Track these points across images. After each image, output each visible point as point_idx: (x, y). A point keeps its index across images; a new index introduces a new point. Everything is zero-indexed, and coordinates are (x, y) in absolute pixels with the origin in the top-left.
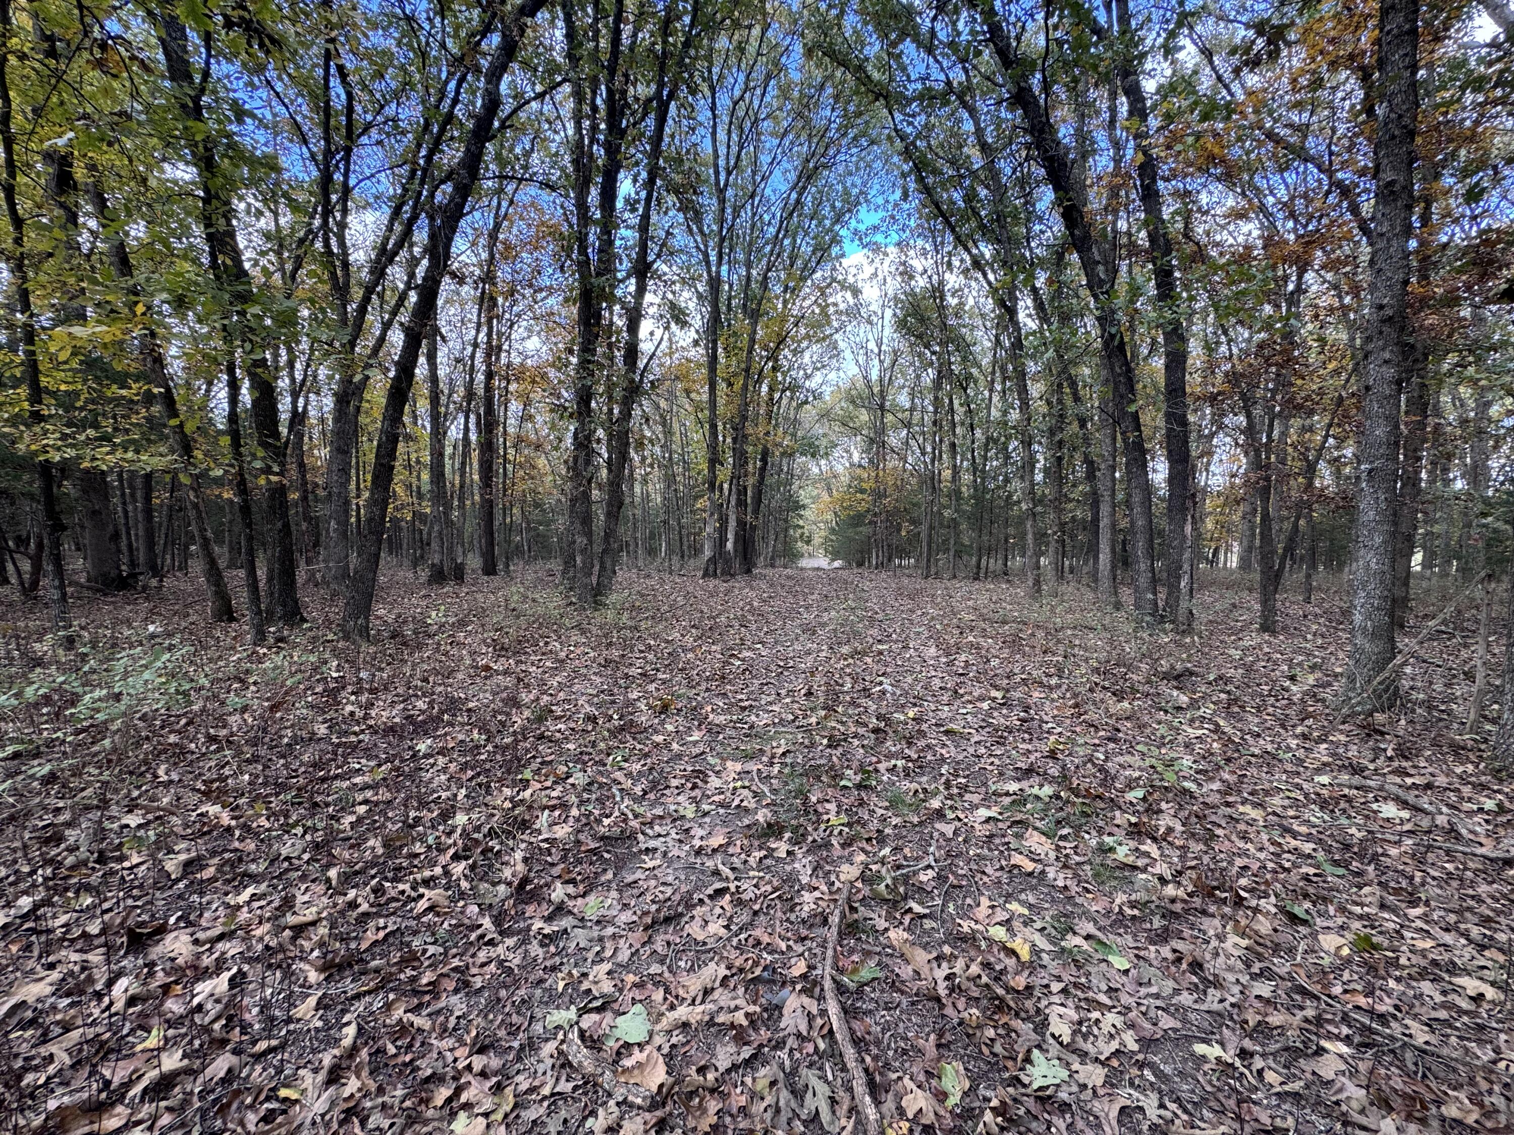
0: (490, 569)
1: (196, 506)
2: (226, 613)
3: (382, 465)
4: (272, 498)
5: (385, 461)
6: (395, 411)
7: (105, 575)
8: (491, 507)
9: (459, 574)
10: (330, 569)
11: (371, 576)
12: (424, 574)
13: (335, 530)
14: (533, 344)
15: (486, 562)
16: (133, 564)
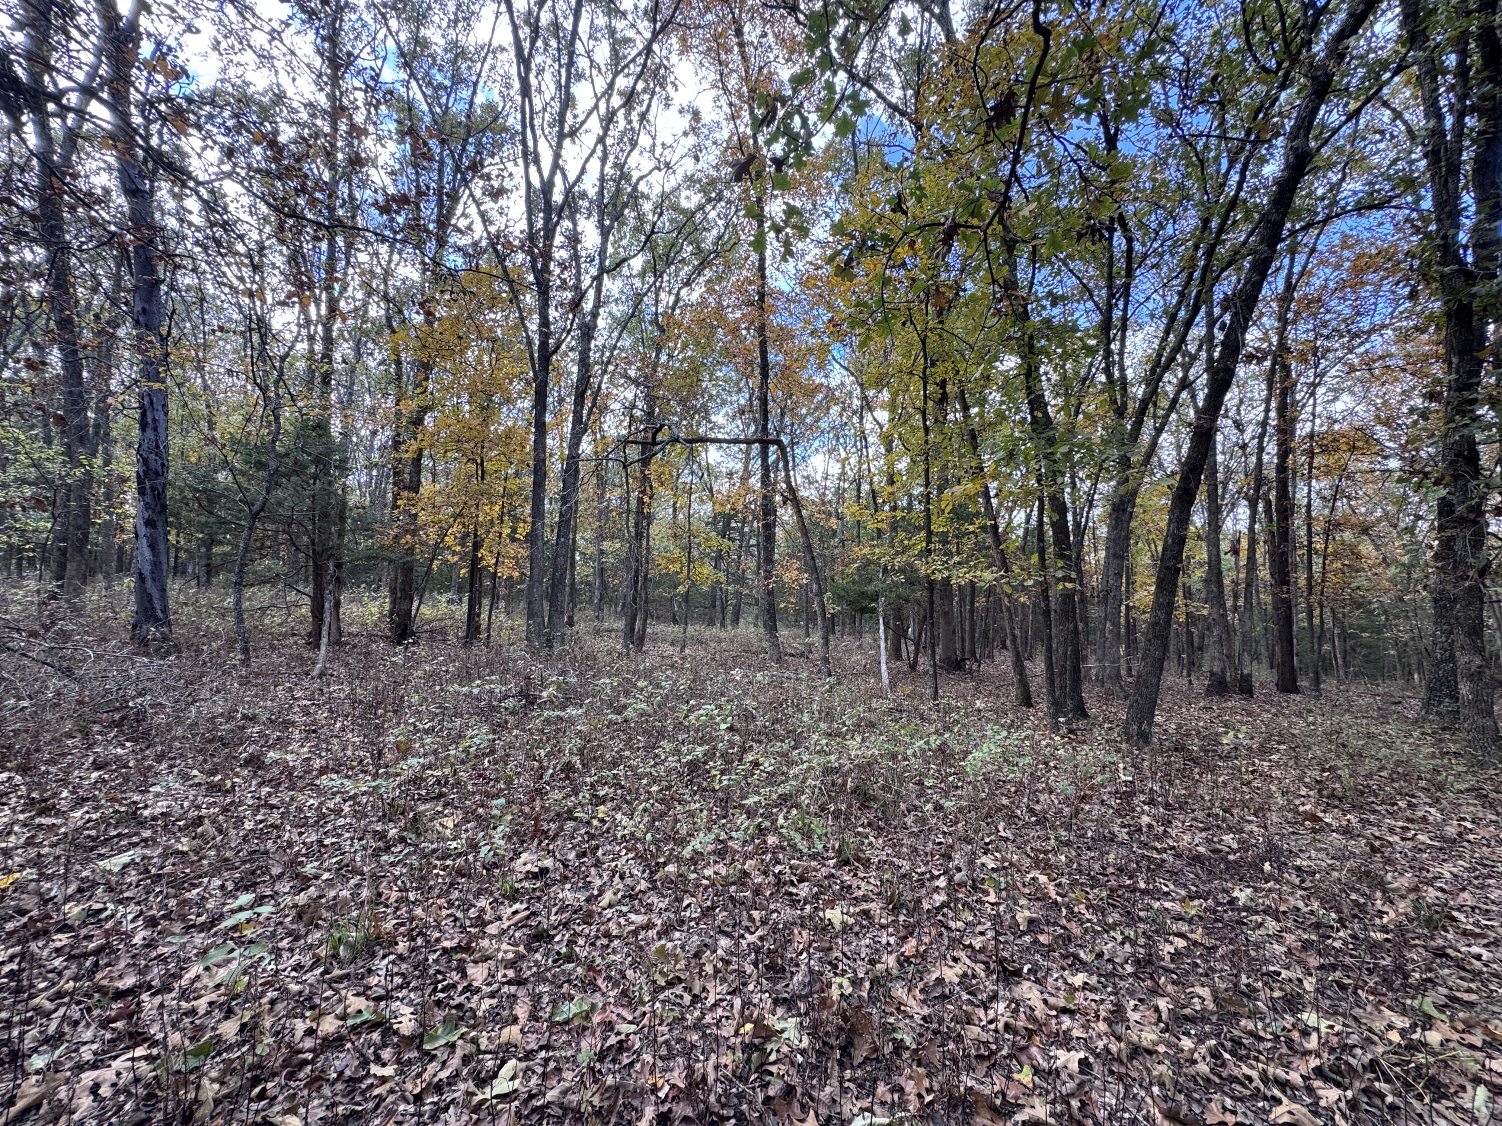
0: (1288, 685)
1: (1008, 609)
2: (1027, 701)
3: (1168, 568)
4: (1064, 602)
5: (1171, 564)
6: (1182, 512)
7: (949, 658)
8: (1290, 608)
9: (1246, 688)
10: (1105, 668)
11: (1155, 681)
12: (1200, 684)
13: (1111, 631)
14: (1345, 402)
15: (1281, 675)
16: (963, 652)
